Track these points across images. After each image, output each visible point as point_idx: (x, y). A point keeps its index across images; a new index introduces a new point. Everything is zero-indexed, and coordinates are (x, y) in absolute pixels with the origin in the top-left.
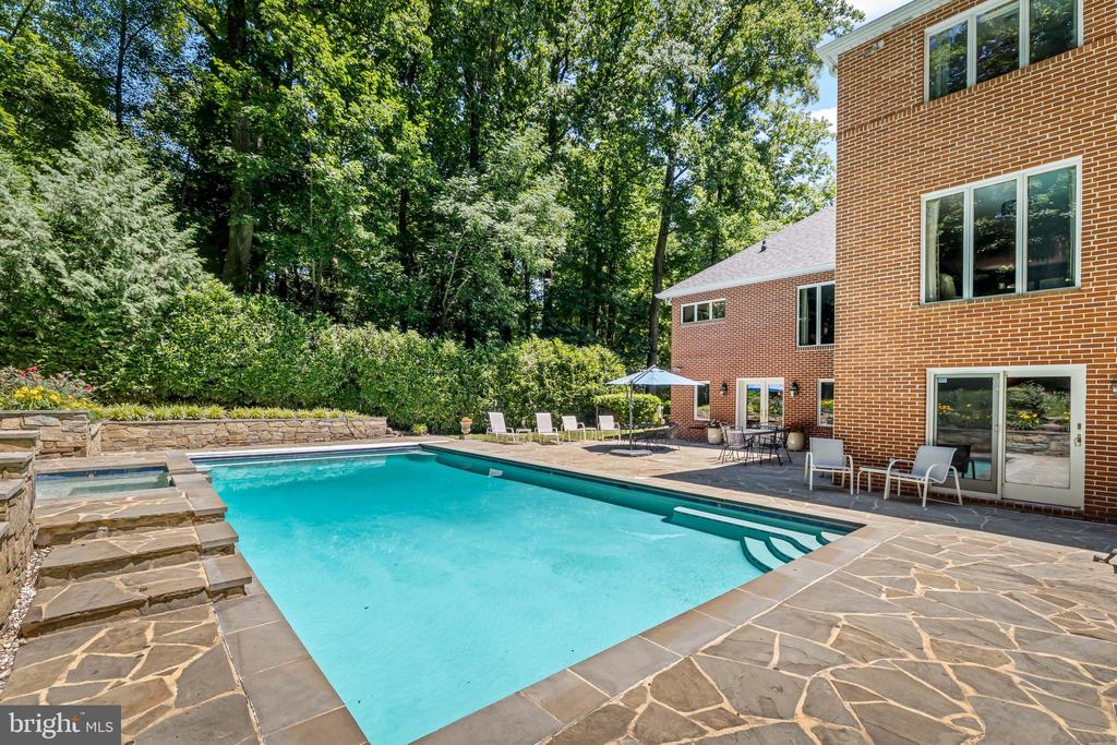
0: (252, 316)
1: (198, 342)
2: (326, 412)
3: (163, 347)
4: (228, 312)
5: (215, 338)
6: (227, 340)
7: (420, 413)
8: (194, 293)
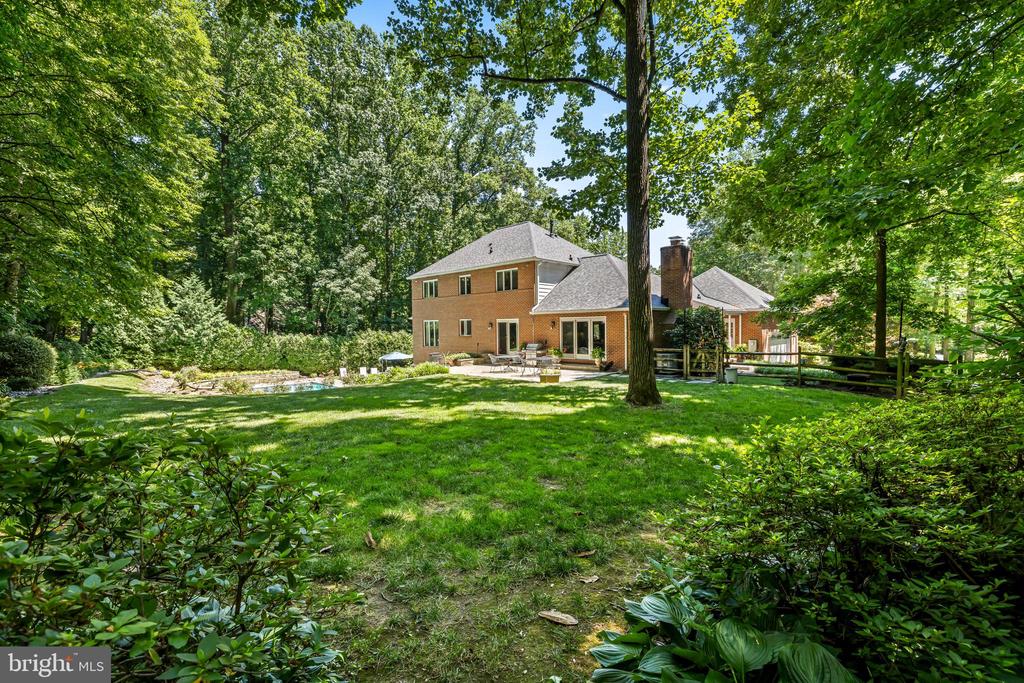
0: (245, 336)
1: (226, 348)
2: (275, 371)
3: (215, 352)
4: (236, 336)
5: (232, 346)
6: (236, 347)
7: (314, 368)
8: (224, 331)
